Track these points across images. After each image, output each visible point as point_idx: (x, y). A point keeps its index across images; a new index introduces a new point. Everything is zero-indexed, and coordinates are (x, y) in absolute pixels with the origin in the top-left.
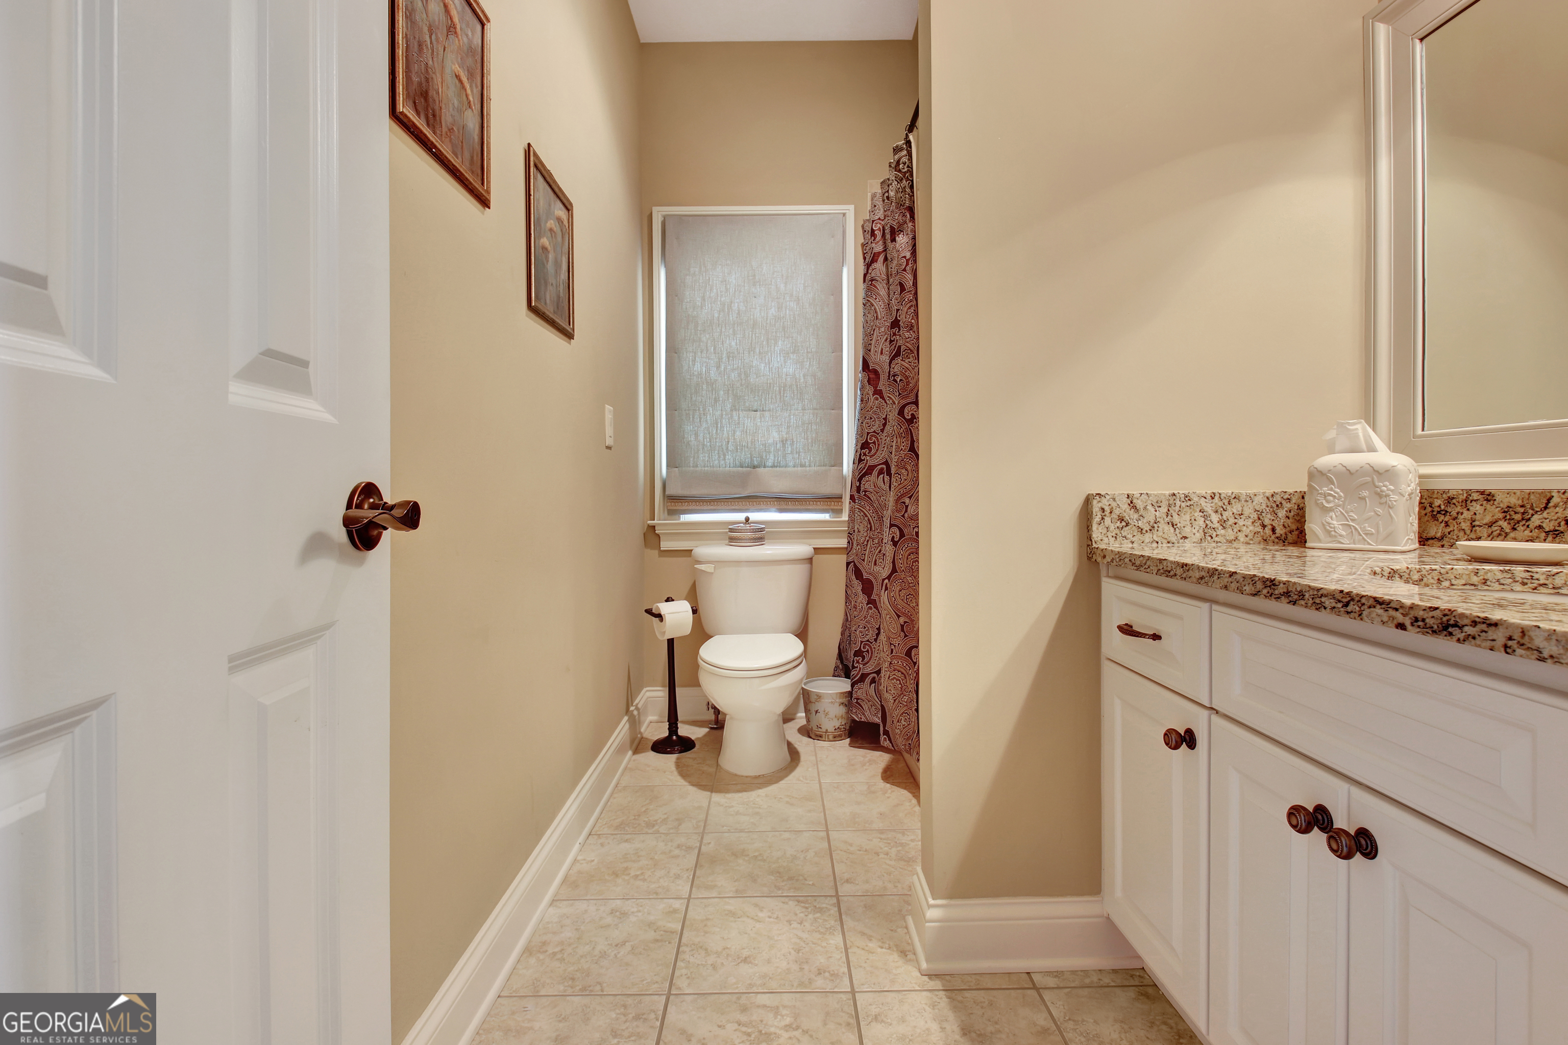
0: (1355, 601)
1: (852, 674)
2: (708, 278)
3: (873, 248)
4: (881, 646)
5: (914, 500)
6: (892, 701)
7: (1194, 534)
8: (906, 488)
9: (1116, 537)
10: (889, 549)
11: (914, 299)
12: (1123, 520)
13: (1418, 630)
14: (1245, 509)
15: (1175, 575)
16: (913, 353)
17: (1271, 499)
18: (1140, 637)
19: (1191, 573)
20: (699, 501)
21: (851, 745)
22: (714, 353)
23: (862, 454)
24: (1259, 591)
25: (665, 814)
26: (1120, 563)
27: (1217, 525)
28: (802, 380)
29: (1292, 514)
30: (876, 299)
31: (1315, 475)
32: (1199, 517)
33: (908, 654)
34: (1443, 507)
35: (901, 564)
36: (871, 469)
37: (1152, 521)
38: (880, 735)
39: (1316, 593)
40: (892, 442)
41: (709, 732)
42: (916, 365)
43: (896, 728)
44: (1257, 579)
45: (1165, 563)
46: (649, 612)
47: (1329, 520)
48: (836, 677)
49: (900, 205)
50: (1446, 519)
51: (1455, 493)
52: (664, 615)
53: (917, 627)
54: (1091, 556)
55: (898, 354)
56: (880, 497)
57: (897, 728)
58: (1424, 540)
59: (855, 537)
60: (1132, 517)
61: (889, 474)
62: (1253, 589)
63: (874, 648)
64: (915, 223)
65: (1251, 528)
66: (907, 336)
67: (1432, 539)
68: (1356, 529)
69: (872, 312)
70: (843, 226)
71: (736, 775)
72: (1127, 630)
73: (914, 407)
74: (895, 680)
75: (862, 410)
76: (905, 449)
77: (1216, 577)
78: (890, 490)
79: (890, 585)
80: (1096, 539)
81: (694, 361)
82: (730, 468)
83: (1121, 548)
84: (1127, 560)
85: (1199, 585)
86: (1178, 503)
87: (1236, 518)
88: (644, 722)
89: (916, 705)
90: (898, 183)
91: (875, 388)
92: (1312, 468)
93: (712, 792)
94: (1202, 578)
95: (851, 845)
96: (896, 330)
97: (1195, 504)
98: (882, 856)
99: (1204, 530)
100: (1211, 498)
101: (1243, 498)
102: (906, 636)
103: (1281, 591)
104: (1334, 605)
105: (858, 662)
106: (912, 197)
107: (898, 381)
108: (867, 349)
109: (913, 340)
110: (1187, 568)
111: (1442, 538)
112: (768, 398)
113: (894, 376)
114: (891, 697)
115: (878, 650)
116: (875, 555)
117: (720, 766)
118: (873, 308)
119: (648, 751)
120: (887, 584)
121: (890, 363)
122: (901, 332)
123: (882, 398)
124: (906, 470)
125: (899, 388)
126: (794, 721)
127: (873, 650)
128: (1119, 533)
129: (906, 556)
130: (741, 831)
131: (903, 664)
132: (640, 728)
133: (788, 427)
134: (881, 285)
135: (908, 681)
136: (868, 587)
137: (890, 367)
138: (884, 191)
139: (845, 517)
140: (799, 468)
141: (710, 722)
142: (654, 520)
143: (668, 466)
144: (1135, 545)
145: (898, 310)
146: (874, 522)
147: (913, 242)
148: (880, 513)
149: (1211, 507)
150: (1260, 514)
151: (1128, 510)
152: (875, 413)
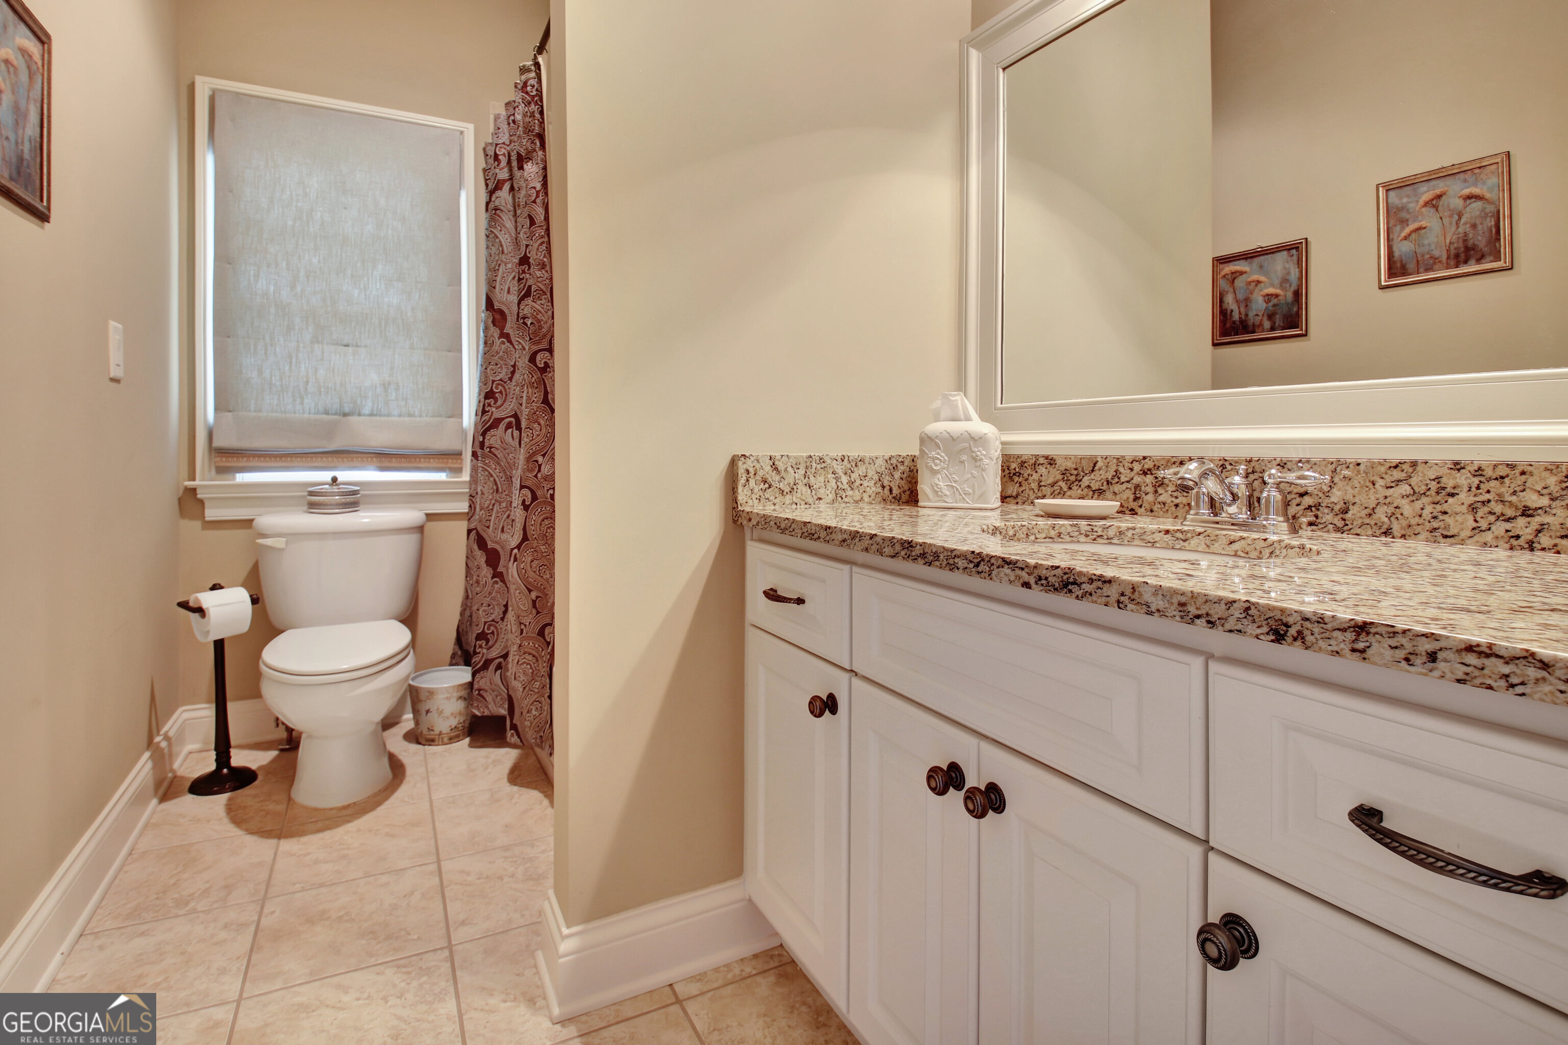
0: (986, 562)
1: (473, 662)
2: (277, 176)
3: (496, 174)
4: (509, 626)
5: (548, 458)
6: (521, 689)
7: (828, 495)
8: (538, 445)
9: (759, 499)
10: (519, 514)
11: (546, 235)
12: (766, 482)
13: (1042, 588)
14: (869, 471)
15: (819, 538)
16: (546, 295)
17: (889, 462)
18: (786, 602)
19: (833, 536)
20: (265, 456)
21: (471, 745)
22: (287, 269)
23: (487, 405)
24: (898, 553)
25: (207, 882)
26: (766, 526)
27: (846, 486)
28: (409, 314)
29: (905, 475)
30: (501, 231)
31: (926, 440)
32: (832, 479)
33: (541, 633)
34: (1017, 470)
35: (534, 531)
36: (496, 423)
37: (792, 483)
38: (506, 730)
39: (949, 554)
40: (523, 392)
41: (278, 756)
42: (549, 308)
43: (525, 720)
44: (896, 541)
45: (809, 526)
46: (184, 605)
47: (936, 481)
48: (453, 665)
49: (528, 130)
50: (1020, 480)
51: (1026, 458)
52: (208, 608)
53: (551, 601)
54: (736, 519)
55: (528, 294)
56: (509, 454)
57: (527, 721)
58: (1004, 498)
59: (478, 500)
60: (774, 479)
61: (519, 428)
62: (892, 551)
63: (501, 628)
64: (545, 153)
65: (874, 489)
66: (539, 275)
67: (1009, 497)
68: (957, 489)
69: (497, 245)
70: (460, 145)
71: (316, 809)
72: (772, 595)
73: (547, 354)
74: (525, 665)
75: (485, 354)
76: (538, 401)
77: (857, 540)
78: (520, 447)
79: (520, 556)
80: (741, 502)
81: (257, 276)
82: (311, 415)
83: (764, 510)
84: (772, 523)
85: (841, 548)
86: (814, 465)
87: (861, 480)
88: (178, 754)
89: (549, 691)
90: (526, 106)
91: (502, 329)
92: (923, 434)
93: (279, 837)
94: (844, 541)
95: (468, 874)
96: (526, 267)
97: (828, 466)
98: (506, 879)
99: (835, 492)
100: (841, 460)
101: (867, 461)
102: (538, 612)
103: (918, 553)
104: (966, 565)
105: (481, 647)
106: (543, 125)
107: (529, 324)
108: (491, 285)
109: (545, 281)
110: (830, 531)
111: (1017, 497)
112: (364, 331)
113: (524, 318)
114: (520, 685)
115: (506, 630)
116: (503, 521)
117: (293, 800)
118: (497, 240)
119: (184, 795)
120: (516, 554)
121: (519, 303)
122: (532, 270)
123: (510, 342)
124: (539, 424)
125: (530, 332)
126: (398, 726)
127: (500, 631)
128: (762, 496)
129: (539, 521)
130: (322, 885)
131: (535, 646)
132: (171, 764)
133: (392, 368)
134: (506, 216)
135: (540, 665)
136: (493, 558)
137: (519, 308)
138: (509, 113)
139: (466, 477)
140: (407, 419)
141: (280, 742)
142: (194, 480)
143: (217, 409)
144: (777, 507)
145: (527, 246)
146: (500, 483)
147: (544, 173)
148: (508, 473)
149: (842, 469)
150: (880, 474)
151: (770, 472)
152: (501, 358)
